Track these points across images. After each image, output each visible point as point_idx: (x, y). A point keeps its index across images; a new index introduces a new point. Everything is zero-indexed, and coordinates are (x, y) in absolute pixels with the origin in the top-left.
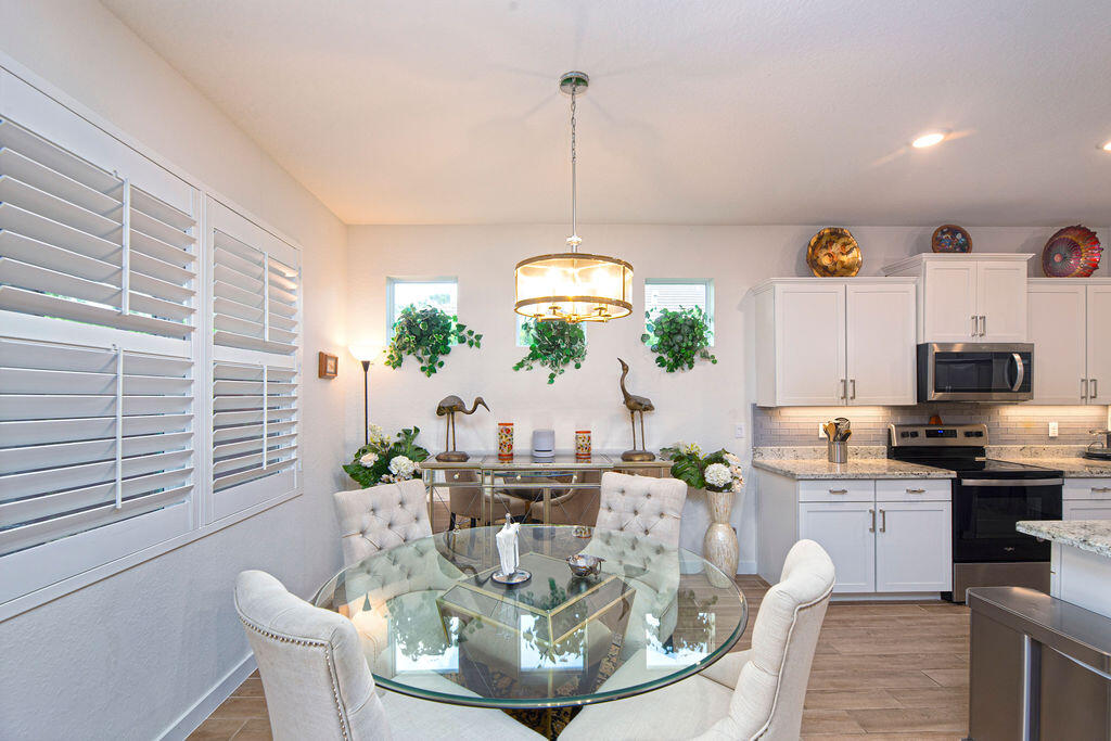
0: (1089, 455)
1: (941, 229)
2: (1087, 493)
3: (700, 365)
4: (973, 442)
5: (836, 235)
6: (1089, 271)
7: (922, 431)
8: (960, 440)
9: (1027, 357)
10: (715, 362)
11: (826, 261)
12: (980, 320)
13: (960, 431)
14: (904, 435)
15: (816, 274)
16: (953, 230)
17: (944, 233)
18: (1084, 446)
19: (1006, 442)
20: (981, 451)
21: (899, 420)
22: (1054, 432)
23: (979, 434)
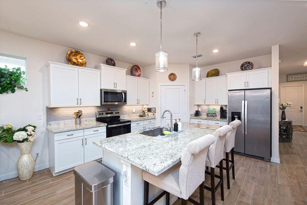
0: (140, 116)
1: (108, 59)
2: (136, 125)
3: (18, 92)
4: (117, 115)
5: (77, 53)
6: (139, 76)
7: (104, 113)
8: (114, 115)
9: (125, 94)
10: (27, 91)
11: (74, 60)
12: (115, 84)
13: (114, 112)
14: (100, 114)
15: (70, 64)
16: (112, 60)
17: (109, 60)
18: (139, 114)
19: (125, 114)
20: (119, 117)
21: (99, 110)
22: (134, 111)
23: (118, 113)
